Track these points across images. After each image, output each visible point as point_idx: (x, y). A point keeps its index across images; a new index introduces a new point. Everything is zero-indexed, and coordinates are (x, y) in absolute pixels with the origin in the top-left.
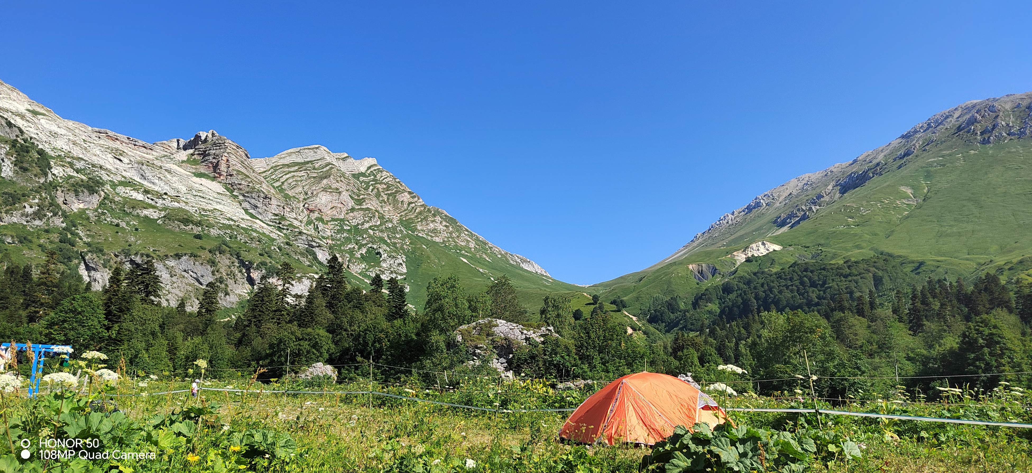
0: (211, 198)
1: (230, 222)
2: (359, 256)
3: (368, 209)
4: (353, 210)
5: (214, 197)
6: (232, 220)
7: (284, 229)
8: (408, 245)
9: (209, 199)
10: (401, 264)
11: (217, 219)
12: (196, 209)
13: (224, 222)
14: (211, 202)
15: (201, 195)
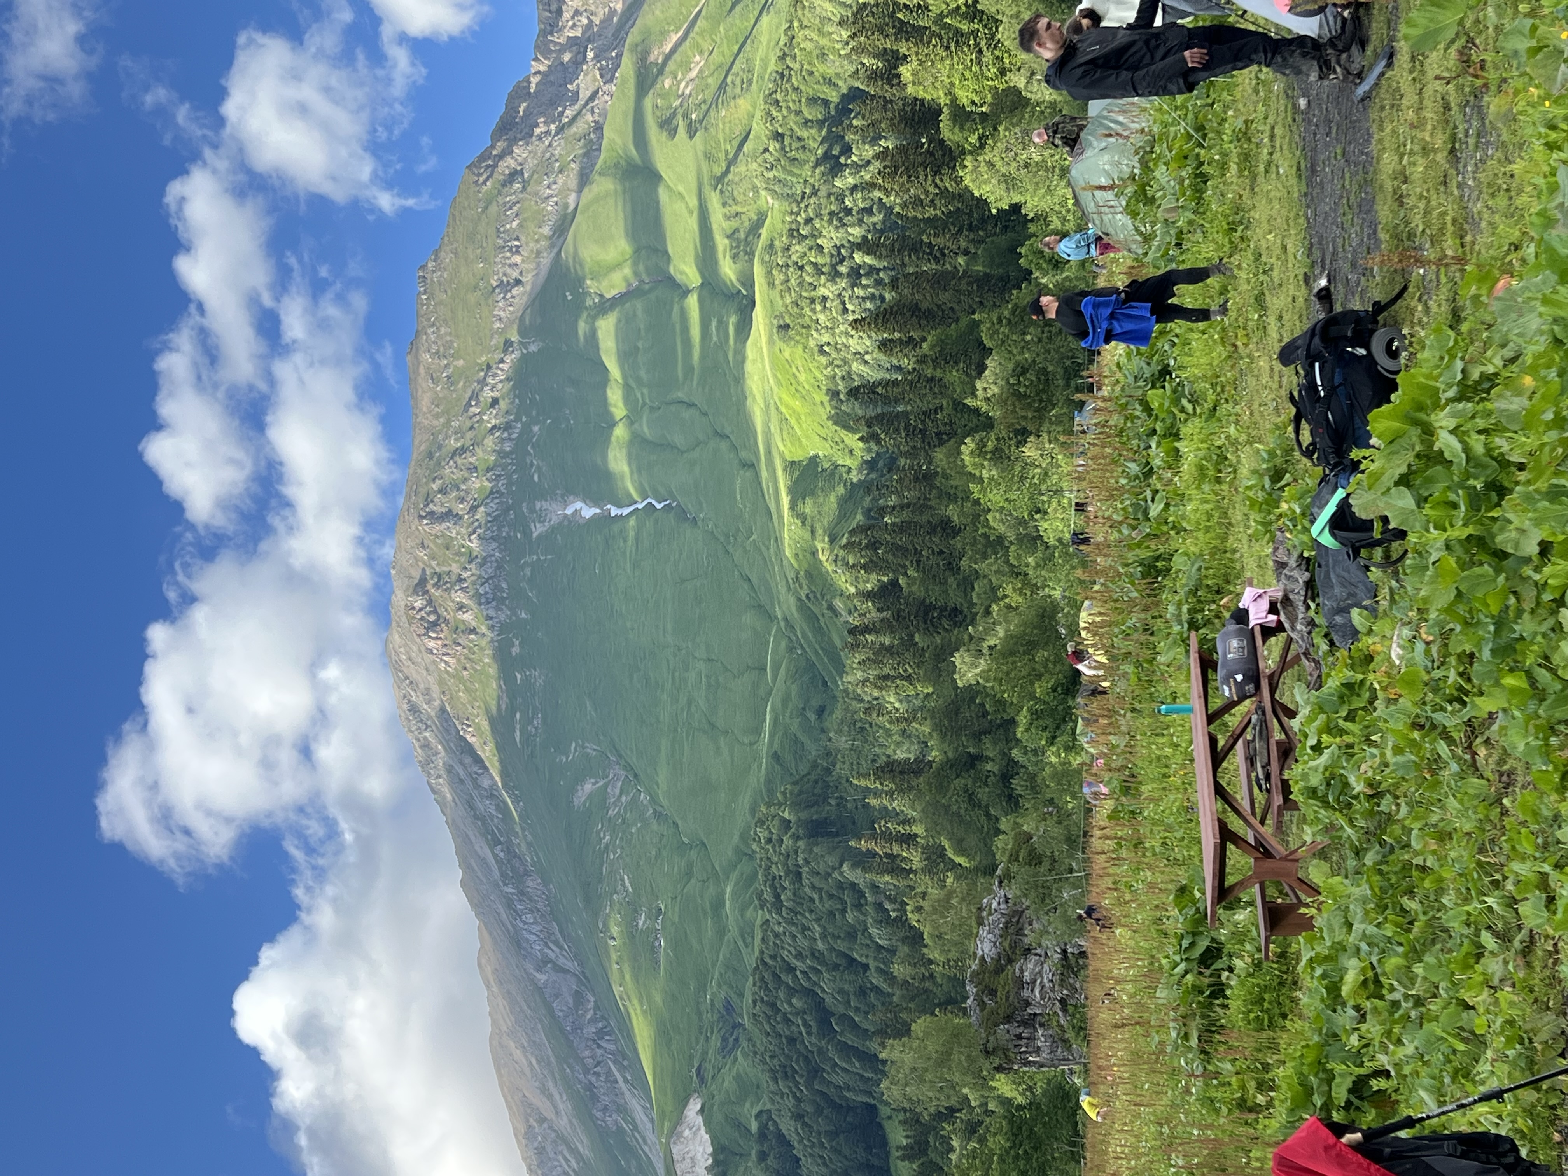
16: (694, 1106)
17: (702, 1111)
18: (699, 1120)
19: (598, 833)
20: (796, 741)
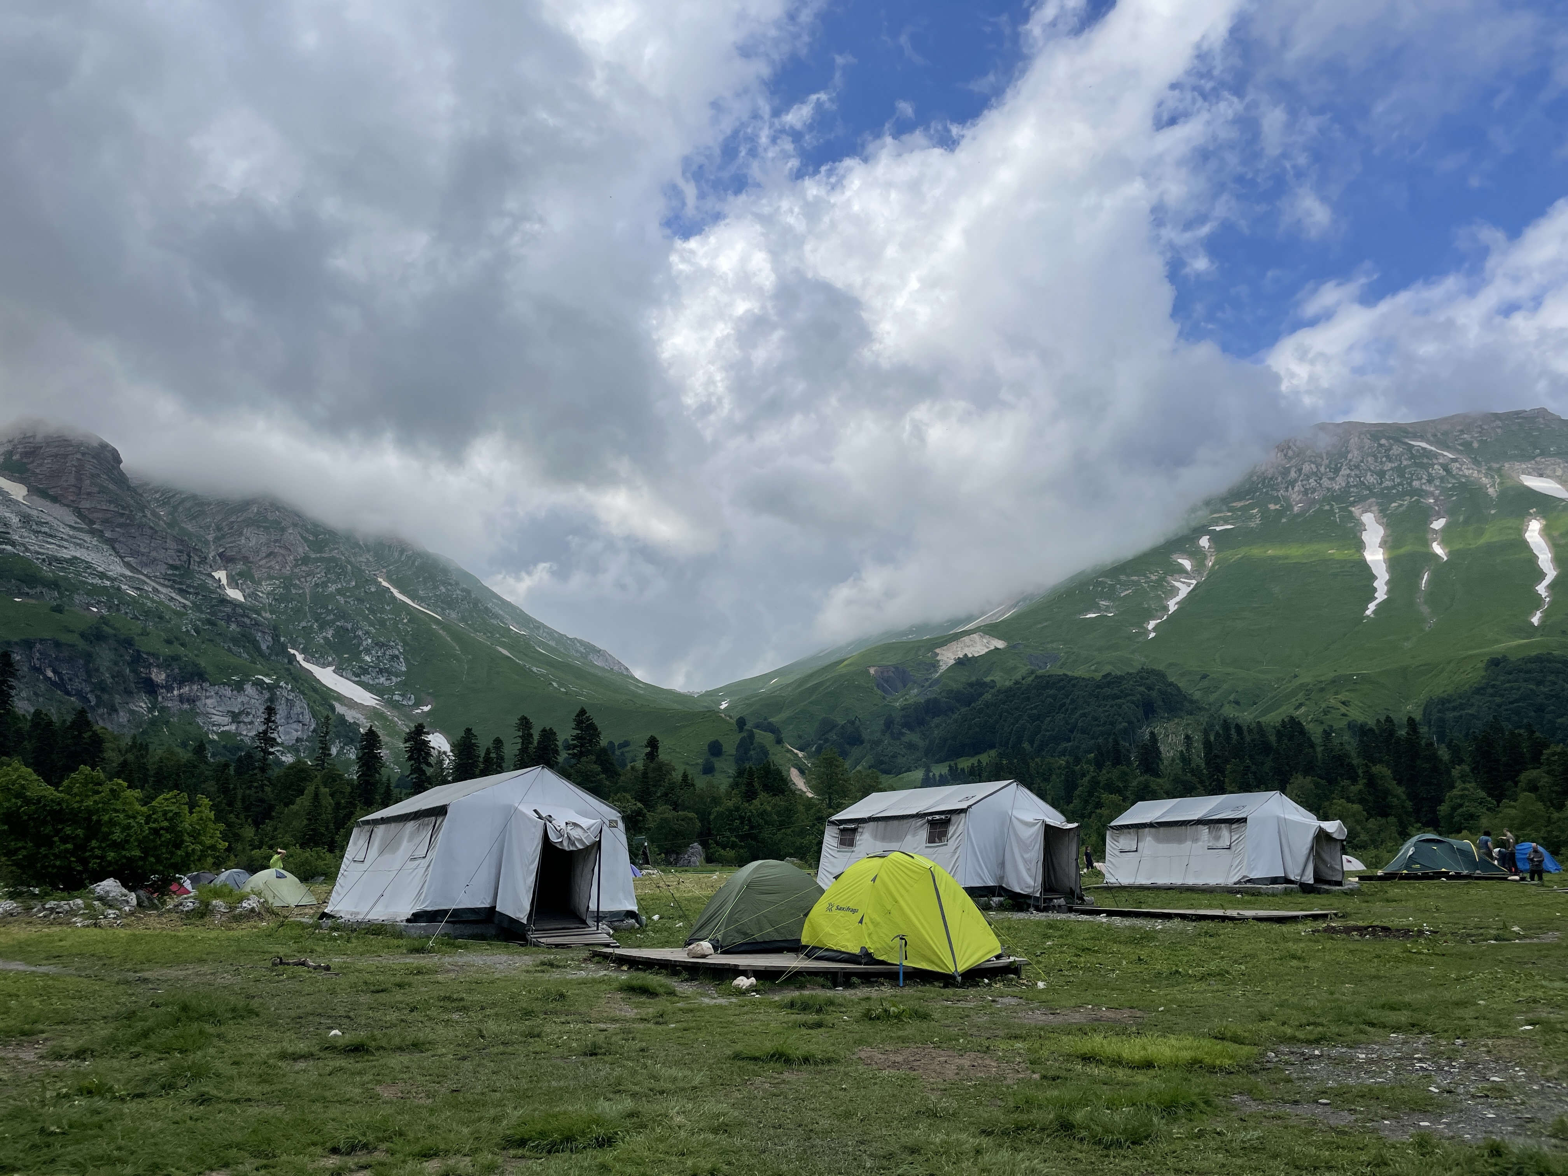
0: (65, 537)
1: (105, 581)
2: (322, 641)
3: (332, 559)
4: (305, 560)
5: (69, 535)
6: (109, 578)
7: (190, 593)
8: (405, 624)
9: (62, 539)
10: (397, 657)
11: (81, 575)
12: (44, 557)
13: (94, 581)
14: (65, 544)
15: (47, 530)
16: (1000, 644)
17: (996, 649)
18: (992, 648)
19: (1157, 571)
20: (1217, 688)
